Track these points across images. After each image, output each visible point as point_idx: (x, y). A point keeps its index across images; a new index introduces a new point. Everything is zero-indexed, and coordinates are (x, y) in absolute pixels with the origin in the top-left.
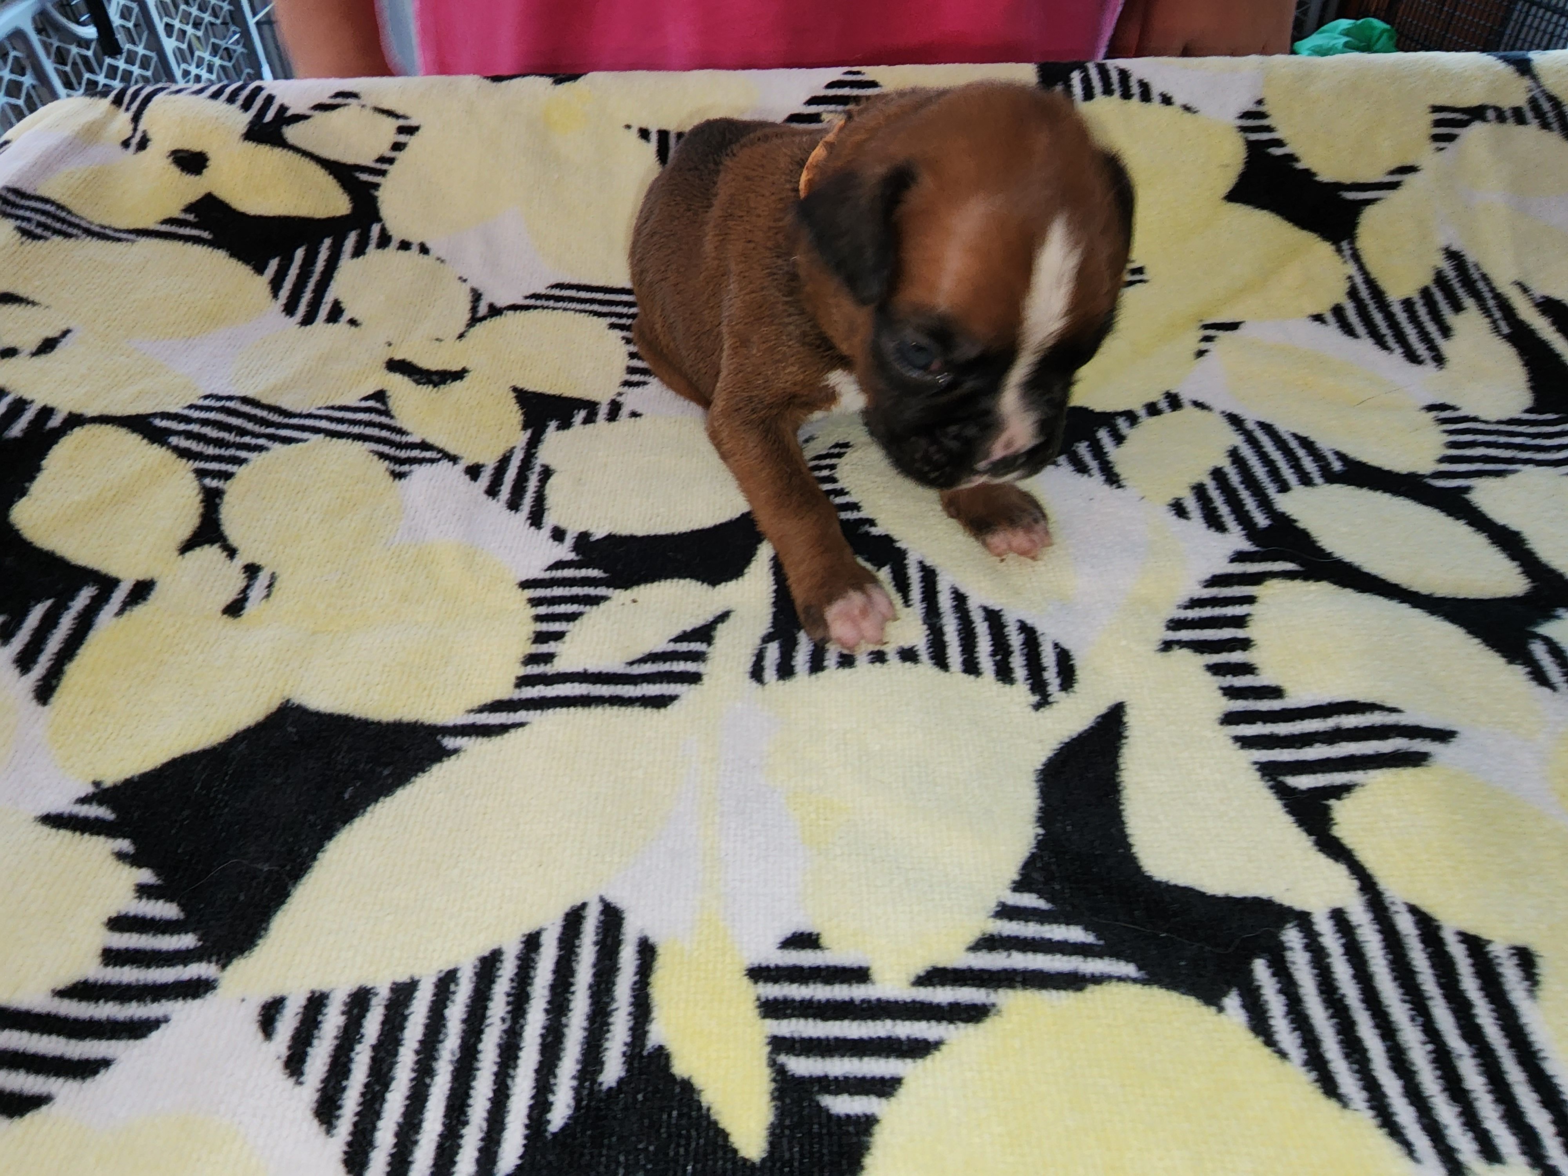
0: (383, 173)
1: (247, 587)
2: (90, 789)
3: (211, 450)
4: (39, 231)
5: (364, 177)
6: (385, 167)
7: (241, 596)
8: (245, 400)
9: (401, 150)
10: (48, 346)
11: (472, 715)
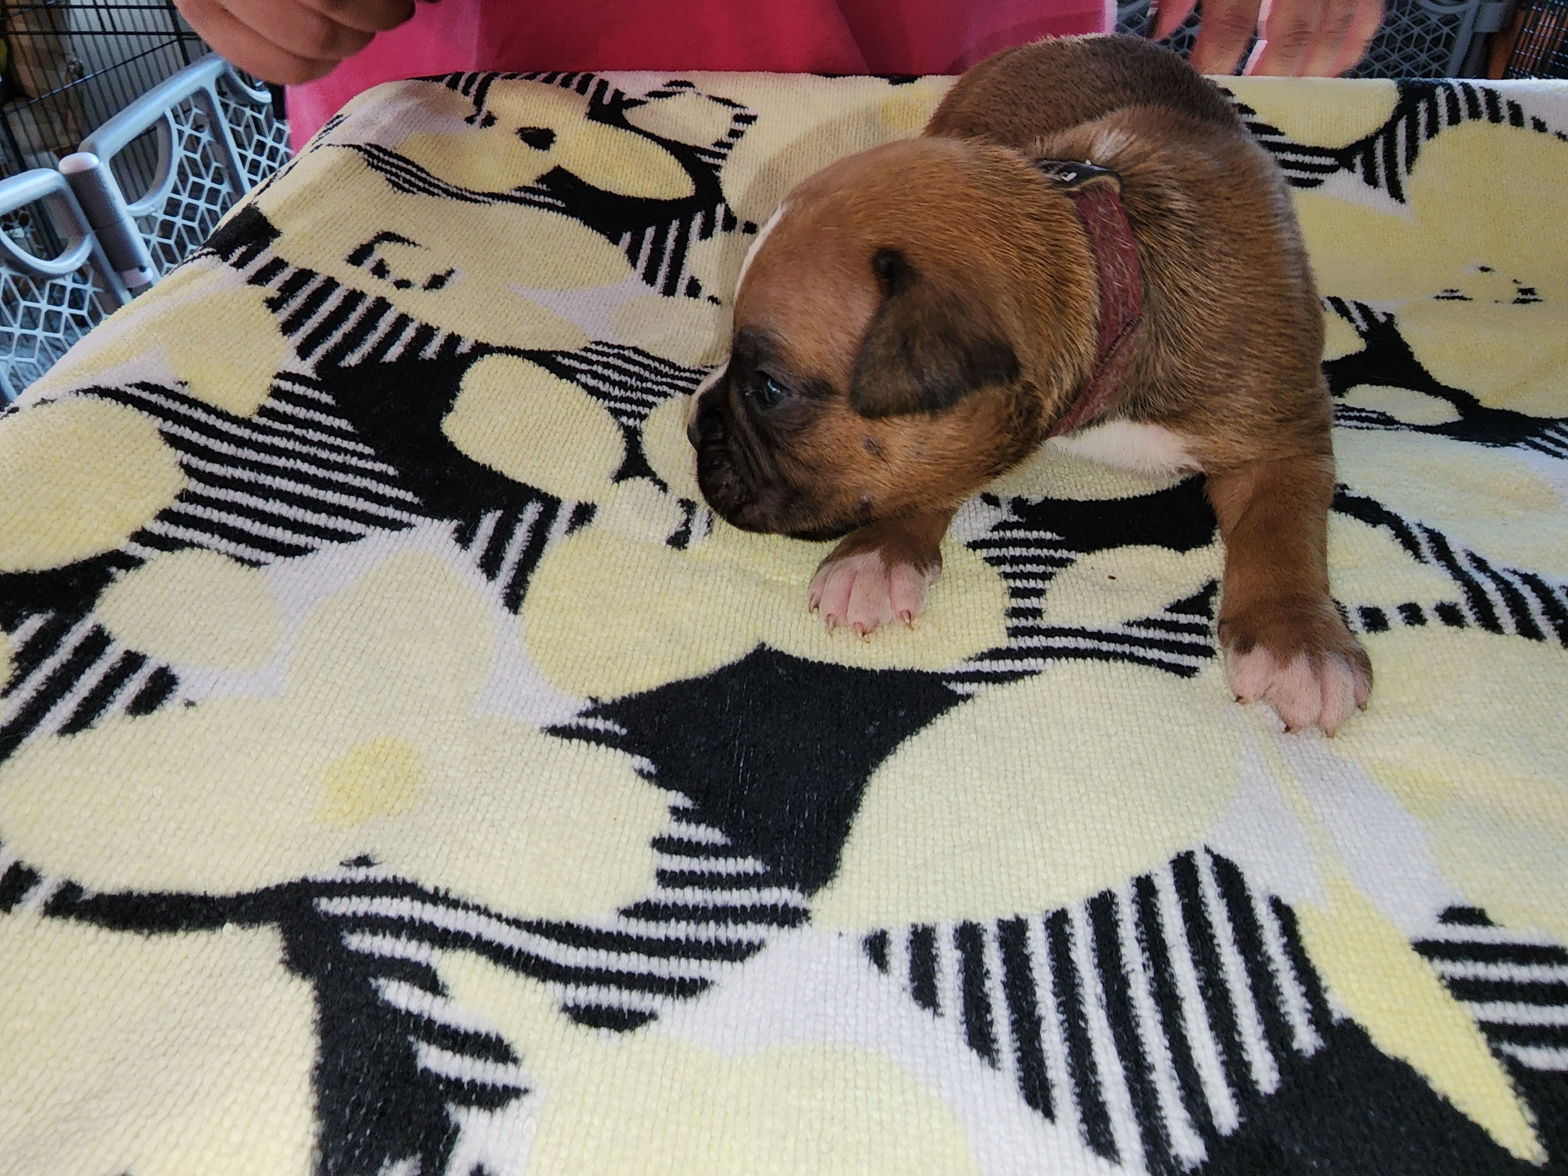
0: (723, 157)
1: (688, 521)
2: (589, 705)
3: (616, 392)
4: (406, 186)
5: (705, 159)
6: (723, 151)
7: (684, 528)
8: (636, 350)
9: (738, 137)
10: (437, 282)
11: (971, 663)
